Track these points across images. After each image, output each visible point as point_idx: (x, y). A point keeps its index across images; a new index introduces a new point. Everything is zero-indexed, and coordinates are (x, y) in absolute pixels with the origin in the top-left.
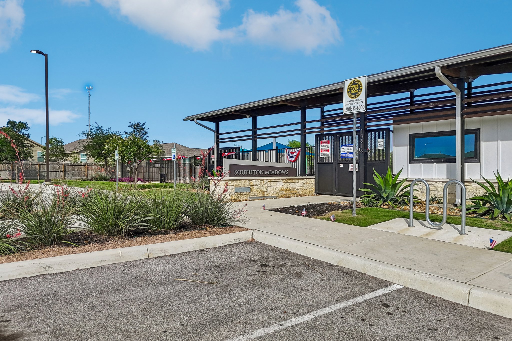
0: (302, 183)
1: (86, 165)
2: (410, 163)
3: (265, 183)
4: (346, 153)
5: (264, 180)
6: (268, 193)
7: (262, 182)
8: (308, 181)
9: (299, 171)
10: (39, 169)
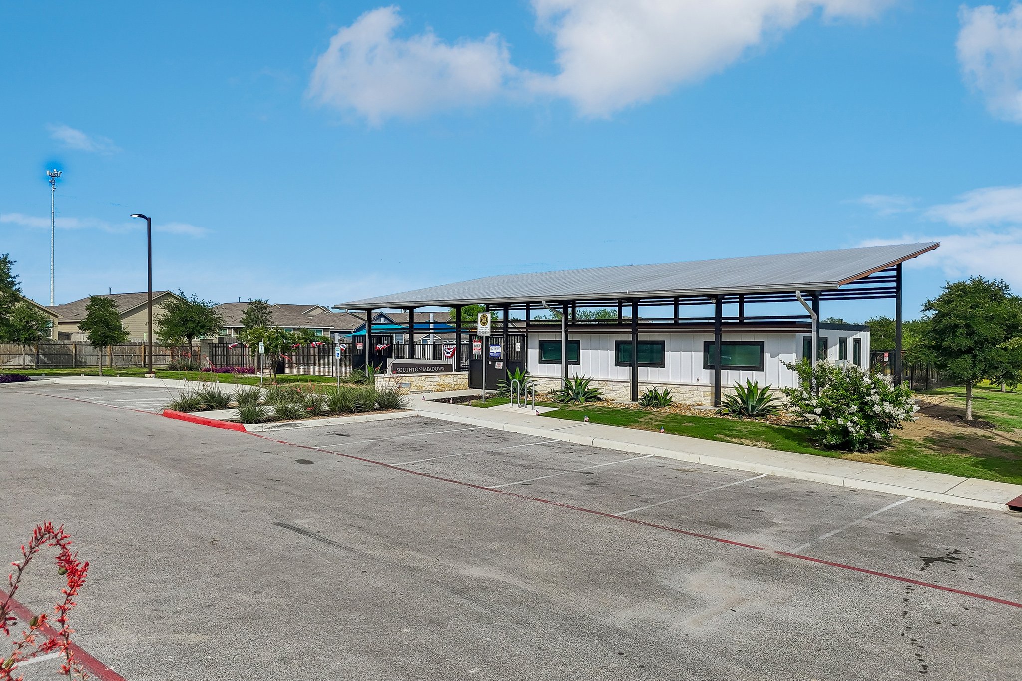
0: (456, 378)
1: (143, 345)
2: (539, 363)
3: (423, 379)
4: (493, 353)
5: (422, 376)
6: (425, 387)
7: (420, 378)
8: (462, 376)
9: (454, 367)
10: (74, 351)
